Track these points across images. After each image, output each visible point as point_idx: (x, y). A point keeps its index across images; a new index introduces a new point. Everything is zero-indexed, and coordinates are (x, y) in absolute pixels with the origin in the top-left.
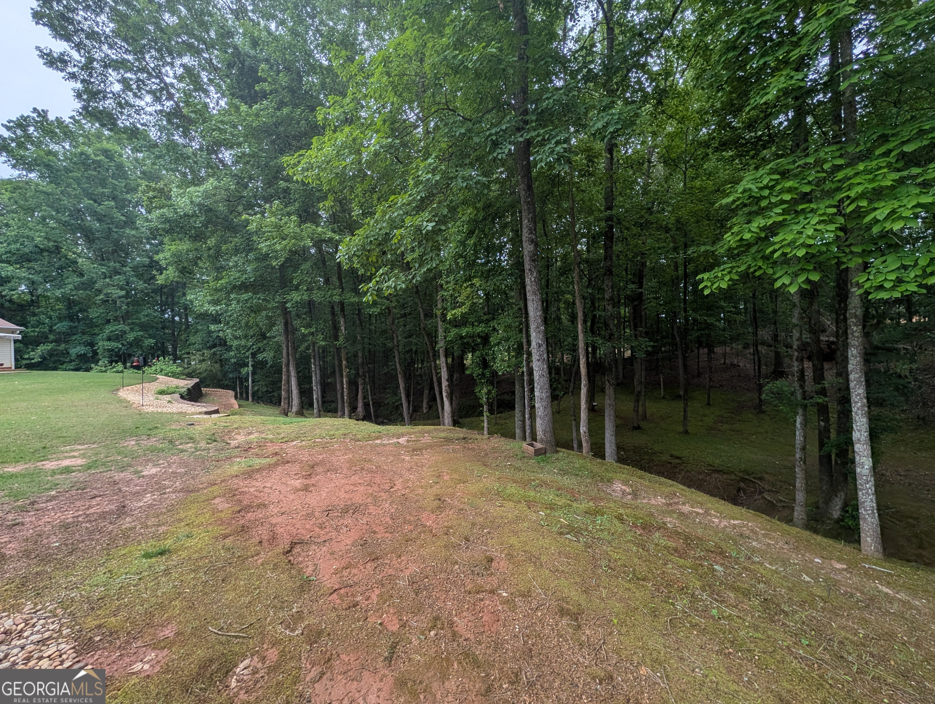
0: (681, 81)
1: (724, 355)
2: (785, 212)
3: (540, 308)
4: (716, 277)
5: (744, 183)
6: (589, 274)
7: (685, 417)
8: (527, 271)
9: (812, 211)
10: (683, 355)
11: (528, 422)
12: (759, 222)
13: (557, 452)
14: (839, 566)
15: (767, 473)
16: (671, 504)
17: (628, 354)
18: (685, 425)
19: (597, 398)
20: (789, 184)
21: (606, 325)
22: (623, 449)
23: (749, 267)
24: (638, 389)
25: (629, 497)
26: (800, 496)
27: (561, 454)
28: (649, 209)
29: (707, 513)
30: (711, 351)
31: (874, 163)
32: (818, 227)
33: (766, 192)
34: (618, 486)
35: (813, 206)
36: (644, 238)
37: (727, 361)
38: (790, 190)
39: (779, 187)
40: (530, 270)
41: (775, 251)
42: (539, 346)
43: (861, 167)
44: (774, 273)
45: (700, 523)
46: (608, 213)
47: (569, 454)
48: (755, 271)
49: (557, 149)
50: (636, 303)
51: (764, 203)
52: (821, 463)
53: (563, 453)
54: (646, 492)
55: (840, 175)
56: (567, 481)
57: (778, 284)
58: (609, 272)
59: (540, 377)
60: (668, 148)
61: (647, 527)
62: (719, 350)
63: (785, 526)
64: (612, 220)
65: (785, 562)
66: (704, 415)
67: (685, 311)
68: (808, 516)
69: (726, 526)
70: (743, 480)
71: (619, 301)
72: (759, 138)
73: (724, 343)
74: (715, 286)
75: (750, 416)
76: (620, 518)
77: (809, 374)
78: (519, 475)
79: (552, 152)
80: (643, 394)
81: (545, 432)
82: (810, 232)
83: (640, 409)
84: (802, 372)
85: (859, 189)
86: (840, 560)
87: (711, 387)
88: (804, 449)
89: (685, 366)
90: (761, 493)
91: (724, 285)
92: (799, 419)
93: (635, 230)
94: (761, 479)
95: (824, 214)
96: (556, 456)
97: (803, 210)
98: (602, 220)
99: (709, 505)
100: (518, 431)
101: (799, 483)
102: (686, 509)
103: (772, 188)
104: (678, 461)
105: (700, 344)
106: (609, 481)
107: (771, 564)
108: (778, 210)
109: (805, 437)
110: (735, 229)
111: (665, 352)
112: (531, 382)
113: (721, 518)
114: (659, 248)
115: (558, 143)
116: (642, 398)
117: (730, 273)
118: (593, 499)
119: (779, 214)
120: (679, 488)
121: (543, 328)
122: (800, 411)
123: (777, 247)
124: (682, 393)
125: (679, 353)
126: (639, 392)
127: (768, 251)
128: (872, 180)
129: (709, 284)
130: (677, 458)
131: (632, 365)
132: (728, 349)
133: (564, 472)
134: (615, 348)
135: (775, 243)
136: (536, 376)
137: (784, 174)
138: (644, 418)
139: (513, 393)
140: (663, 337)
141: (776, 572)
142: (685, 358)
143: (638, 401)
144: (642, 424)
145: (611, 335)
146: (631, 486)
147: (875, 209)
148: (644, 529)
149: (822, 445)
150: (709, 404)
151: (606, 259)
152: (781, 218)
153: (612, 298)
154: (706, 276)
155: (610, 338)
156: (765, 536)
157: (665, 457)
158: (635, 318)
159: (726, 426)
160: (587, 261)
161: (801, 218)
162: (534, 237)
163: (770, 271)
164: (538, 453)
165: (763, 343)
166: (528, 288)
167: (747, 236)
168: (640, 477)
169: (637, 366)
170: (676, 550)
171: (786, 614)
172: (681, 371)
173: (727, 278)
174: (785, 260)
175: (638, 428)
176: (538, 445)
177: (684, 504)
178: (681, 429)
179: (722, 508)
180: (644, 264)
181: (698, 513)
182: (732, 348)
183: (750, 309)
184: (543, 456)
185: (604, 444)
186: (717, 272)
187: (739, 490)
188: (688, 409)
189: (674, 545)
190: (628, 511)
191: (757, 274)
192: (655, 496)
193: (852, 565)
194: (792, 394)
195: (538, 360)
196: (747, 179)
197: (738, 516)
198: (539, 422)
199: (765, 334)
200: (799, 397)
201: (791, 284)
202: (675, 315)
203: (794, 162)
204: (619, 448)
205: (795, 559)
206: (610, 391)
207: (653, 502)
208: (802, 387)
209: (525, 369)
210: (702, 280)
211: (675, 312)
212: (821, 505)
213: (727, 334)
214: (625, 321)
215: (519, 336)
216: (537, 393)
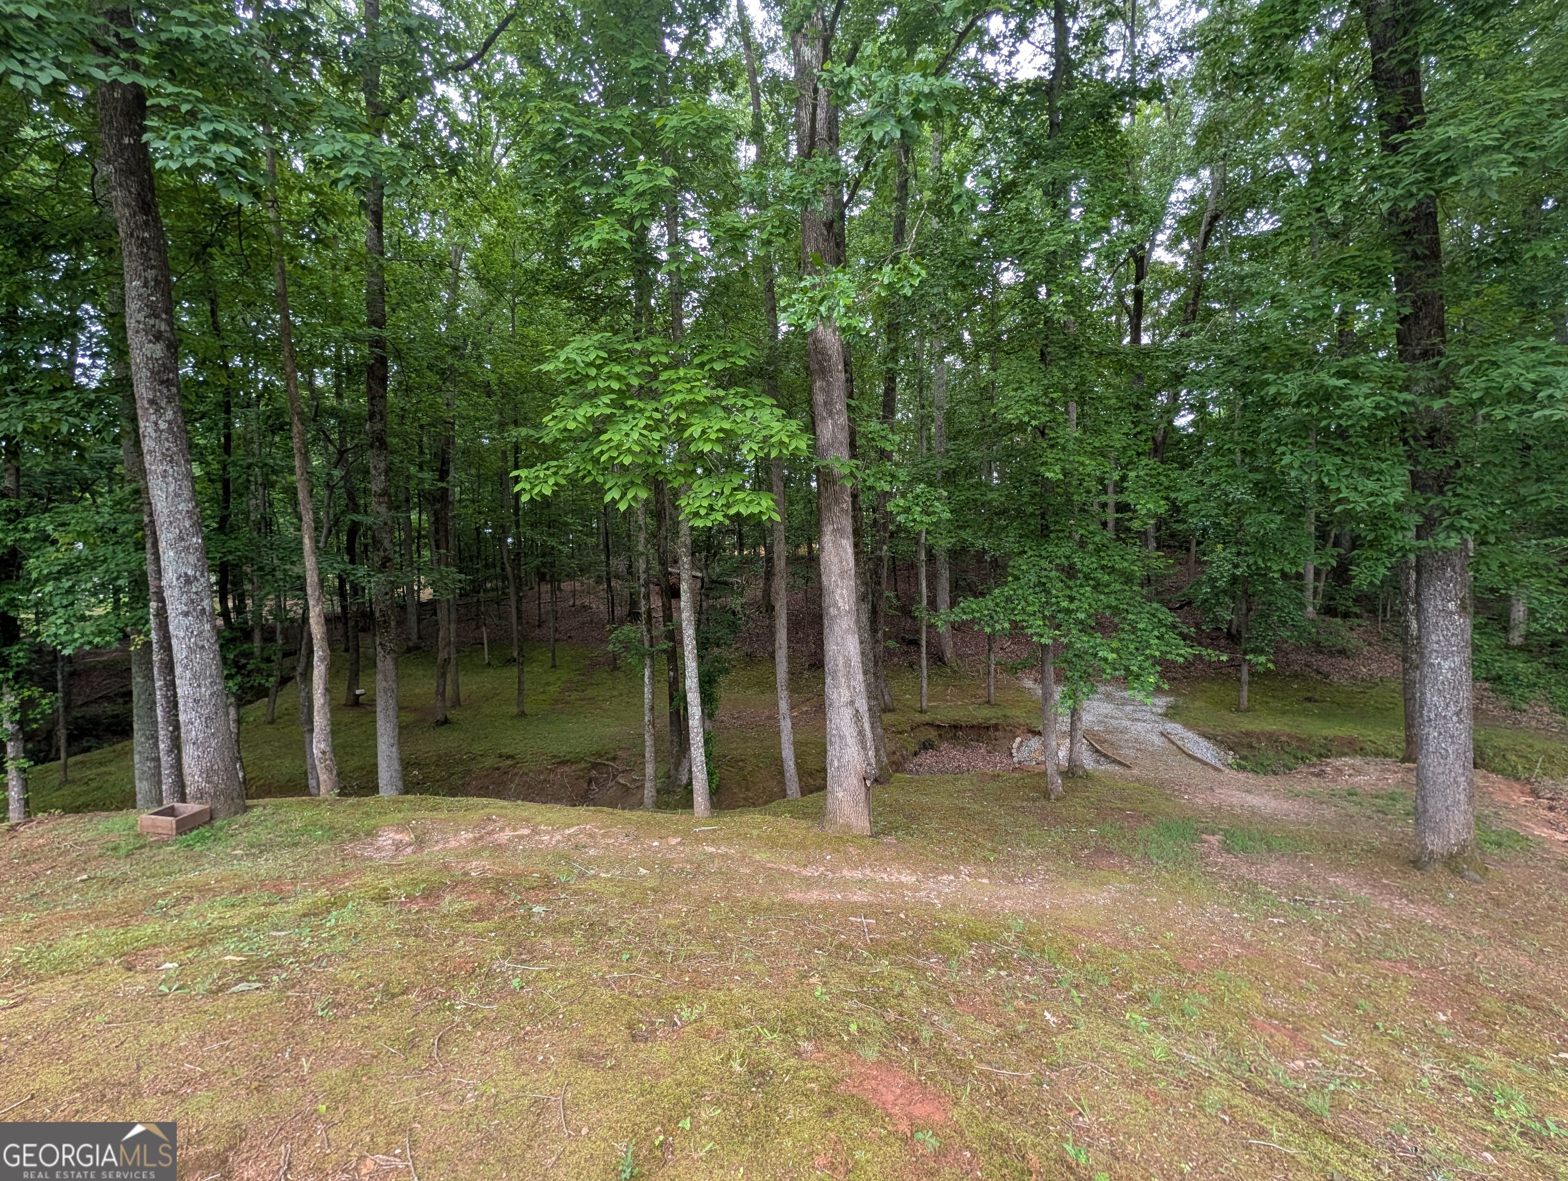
0: (505, 161)
1: (574, 593)
2: (613, 404)
3: (186, 494)
4: (537, 477)
5: (568, 349)
6: (342, 439)
7: (520, 691)
8: (142, 404)
9: (641, 411)
10: (517, 594)
11: (166, 760)
12: (585, 411)
13: (246, 809)
14: (673, 841)
15: (620, 748)
16: (481, 838)
17: (427, 594)
18: (520, 703)
19: (363, 679)
20: (617, 369)
21: (377, 542)
22: (417, 765)
23: (578, 470)
24: (442, 655)
25: (409, 850)
26: (650, 769)
27: (257, 812)
28: (455, 348)
29: (535, 831)
30: (557, 589)
31: (692, 372)
32: (645, 432)
33: (593, 372)
34: (388, 838)
35: (641, 405)
36: (449, 395)
37: (578, 603)
38: (619, 378)
39: (606, 370)
40: (152, 402)
41: (602, 453)
42: (188, 581)
43: (682, 372)
44: (605, 483)
45: (524, 850)
46: (373, 331)
47: (278, 807)
48: (584, 477)
49: (218, 149)
50: (438, 506)
51: (591, 386)
52: (671, 723)
53: (262, 808)
54: (441, 831)
55: (664, 376)
56: (266, 866)
57: (607, 499)
58: (380, 442)
59: (191, 650)
60: (488, 261)
61: (432, 894)
62: (566, 586)
63: (627, 814)
64: (383, 348)
65: (622, 862)
66: (548, 684)
67: (518, 526)
68: (658, 791)
69: (558, 842)
70: (595, 766)
71: (407, 500)
72: (599, 298)
73: (570, 576)
74: (536, 491)
75: (605, 675)
76: (382, 898)
77: (658, 614)
78: (112, 899)
79: (202, 150)
80: (453, 661)
81: (208, 774)
82: (635, 436)
83: (449, 689)
84: (649, 612)
85: (679, 397)
86: (676, 833)
87: (556, 640)
88: (652, 709)
89: (519, 611)
90: (615, 776)
91: (547, 491)
92: (647, 673)
93: (432, 378)
94: (614, 759)
95: (650, 418)
96: (242, 819)
97: (632, 406)
98: (362, 342)
99: (539, 819)
100: (142, 787)
101: (649, 753)
102: (504, 837)
103: (599, 367)
104: (509, 762)
105: (542, 577)
106: (368, 834)
107: (607, 872)
108: (606, 399)
109: (653, 693)
110: (558, 412)
111: (492, 590)
112: (169, 666)
113: (551, 834)
114: (478, 419)
115: (216, 137)
116: (451, 669)
117: (555, 473)
118: (327, 881)
119: (608, 405)
120: (494, 806)
121: (197, 540)
122: (648, 662)
123: (605, 447)
124: (515, 654)
125: (511, 591)
126: (447, 661)
127: (596, 451)
128: (691, 391)
129: (528, 487)
130: (508, 757)
131: (435, 613)
132: (578, 584)
133: (259, 849)
134: (394, 585)
135: (601, 443)
136: (179, 651)
137: (614, 356)
138: (457, 703)
139: (128, 695)
140: (487, 566)
141: (611, 880)
142: (519, 600)
143: (444, 675)
144: (452, 714)
145: (386, 560)
146: (413, 829)
147: (690, 425)
148: (425, 898)
149: (672, 699)
150: (554, 666)
151: (372, 416)
152: (608, 411)
153: (385, 493)
154: (523, 473)
155: (384, 565)
156: (604, 836)
157: (489, 762)
158: (437, 532)
159: (575, 696)
160: (333, 413)
161: (630, 416)
162: (163, 327)
163: (600, 479)
164: (185, 826)
165: (617, 577)
166: (148, 444)
167: (571, 425)
168: (434, 809)
169: (442, 615)
170: (477, 911)
171: (610, 930)
172: (514, 620)
173: (551, 481)
174: (612, 467)
175: (446, 721)
176: (191, 808)
177: (502, 829)
178: (514, 710)
179: (554, 816)
180: (450, 441)
181: (521, 837)
182: (582, 584)
183: (602, 530)
184: (207, 827)
185: (376, 765)
186: (539, 471)
187: (590, 783)
188: (526, 677)
189: (475, 903)
190: (399, 878)
191: (588, 480)
192: (457, 832)
193: (685, 834)
194: (641, 641)
195: (186, 614)
196: (572, 345)
197: (575, 821)
198: (189, 754)
199: (619, 564)
200: (647, 644)
201: (621, 498)
202: (505, 533)
203: (624, 342)
204: (406, 765)
205: (634, 852)
206: (385, 664)
207: (453, 844)
208: (649, 631)
209: (154, 636)
210: (517, 479)
211: (502, 527)
212: (673, 772)
213: (574, 563)
214: (419, 537)
215: (135, 556)
216: (183, 689)
